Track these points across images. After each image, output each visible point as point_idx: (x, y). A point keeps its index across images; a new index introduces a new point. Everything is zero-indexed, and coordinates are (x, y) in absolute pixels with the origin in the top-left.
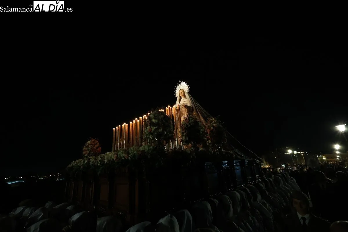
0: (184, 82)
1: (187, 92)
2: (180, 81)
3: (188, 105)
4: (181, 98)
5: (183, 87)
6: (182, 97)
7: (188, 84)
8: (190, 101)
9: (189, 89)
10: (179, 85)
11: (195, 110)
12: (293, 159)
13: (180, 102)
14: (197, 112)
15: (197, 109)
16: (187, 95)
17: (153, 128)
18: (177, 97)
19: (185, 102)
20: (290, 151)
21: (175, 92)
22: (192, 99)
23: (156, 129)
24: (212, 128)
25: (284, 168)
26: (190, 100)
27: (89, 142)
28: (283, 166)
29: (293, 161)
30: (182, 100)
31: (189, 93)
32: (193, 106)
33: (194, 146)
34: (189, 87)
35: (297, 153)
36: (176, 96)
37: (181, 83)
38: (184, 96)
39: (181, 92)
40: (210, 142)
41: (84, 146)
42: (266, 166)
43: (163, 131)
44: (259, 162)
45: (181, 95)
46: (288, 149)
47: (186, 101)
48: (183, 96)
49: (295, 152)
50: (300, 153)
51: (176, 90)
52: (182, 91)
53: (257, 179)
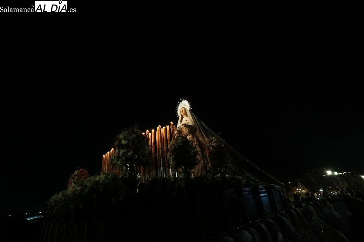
0: (185, 100)
1: (189, 110)
2: (181, 100)
3: (190, 124)
4: (182, 117)
5: (184, 105)
6: (184, 116)
7: (189, 102)
8: (192, 120)
9: (191, 107)
10: (180, 103)
11: (198, 130)
12: (334, 182)
13: (182, 122)
14: (200, 132)
15: (200, 128)
16: (189, 113)
17: (122, 151)
18: (179, 117)
19: (187, 122)
20: (329, 173)
21: (177, 112)
22: (194, 117)
23: (124, 152)
24: (211, 148)
25: (322, 193)
26: (192, 118)
27: (76, 173)
28: (321, 190)
29: (335, 184)
30: (183, 119)
31: (191, 111)
32: (196, 125)
33: (185, 172)
34: (190, 104)
35: (338, 174)
36: (178, 115)
37: (182, 101)
38: (186, 115)
39: (182, 111)
40: (210, 165)
41: (70, 178)
42: (303, 191)
43: (133, 154)
44: (279, 188)
45: (182, 114)
46: (328, 170)
47: (188, 120)
48: (184, 114)
49: (336, 173)
50: (341, 174)
51: (178, 110)
52: (183, 109)
53: (279, 211)
